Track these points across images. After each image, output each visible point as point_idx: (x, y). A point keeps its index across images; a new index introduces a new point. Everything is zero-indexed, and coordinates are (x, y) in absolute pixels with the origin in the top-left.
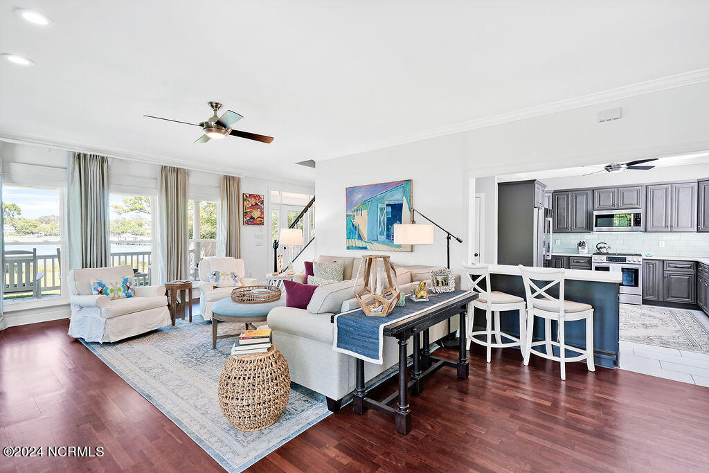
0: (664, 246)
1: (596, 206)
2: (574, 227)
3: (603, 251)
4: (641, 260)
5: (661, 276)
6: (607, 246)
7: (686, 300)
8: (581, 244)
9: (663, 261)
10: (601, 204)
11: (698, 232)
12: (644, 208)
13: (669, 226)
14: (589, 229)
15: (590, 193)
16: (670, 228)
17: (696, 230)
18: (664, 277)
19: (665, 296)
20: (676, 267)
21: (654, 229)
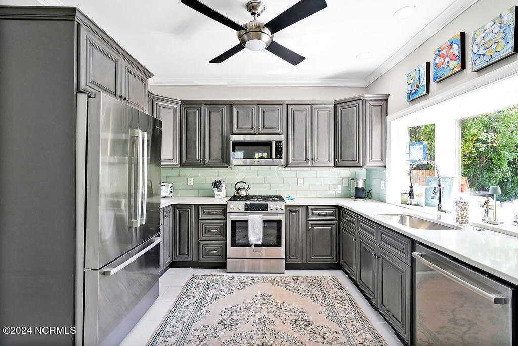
0: (302, 185)
1: (234, 128)
2: (207, 159)
3: (243, 193)
4: (284, 207)
5: (304, 228)
6: (246, 186)
7: (328, 259)
8: (217, 184)
9: (307, 207)
10: (240, 126)
11: (335, 167)
12: (285, 133)
13: (309, 158)
14: (226, 162)
15: (226, 107)
16: (310, 162)
17: (332, 165)
18: (307, 229)
19: (309, 256)
20: (319, 215)
21: (295, 163)
